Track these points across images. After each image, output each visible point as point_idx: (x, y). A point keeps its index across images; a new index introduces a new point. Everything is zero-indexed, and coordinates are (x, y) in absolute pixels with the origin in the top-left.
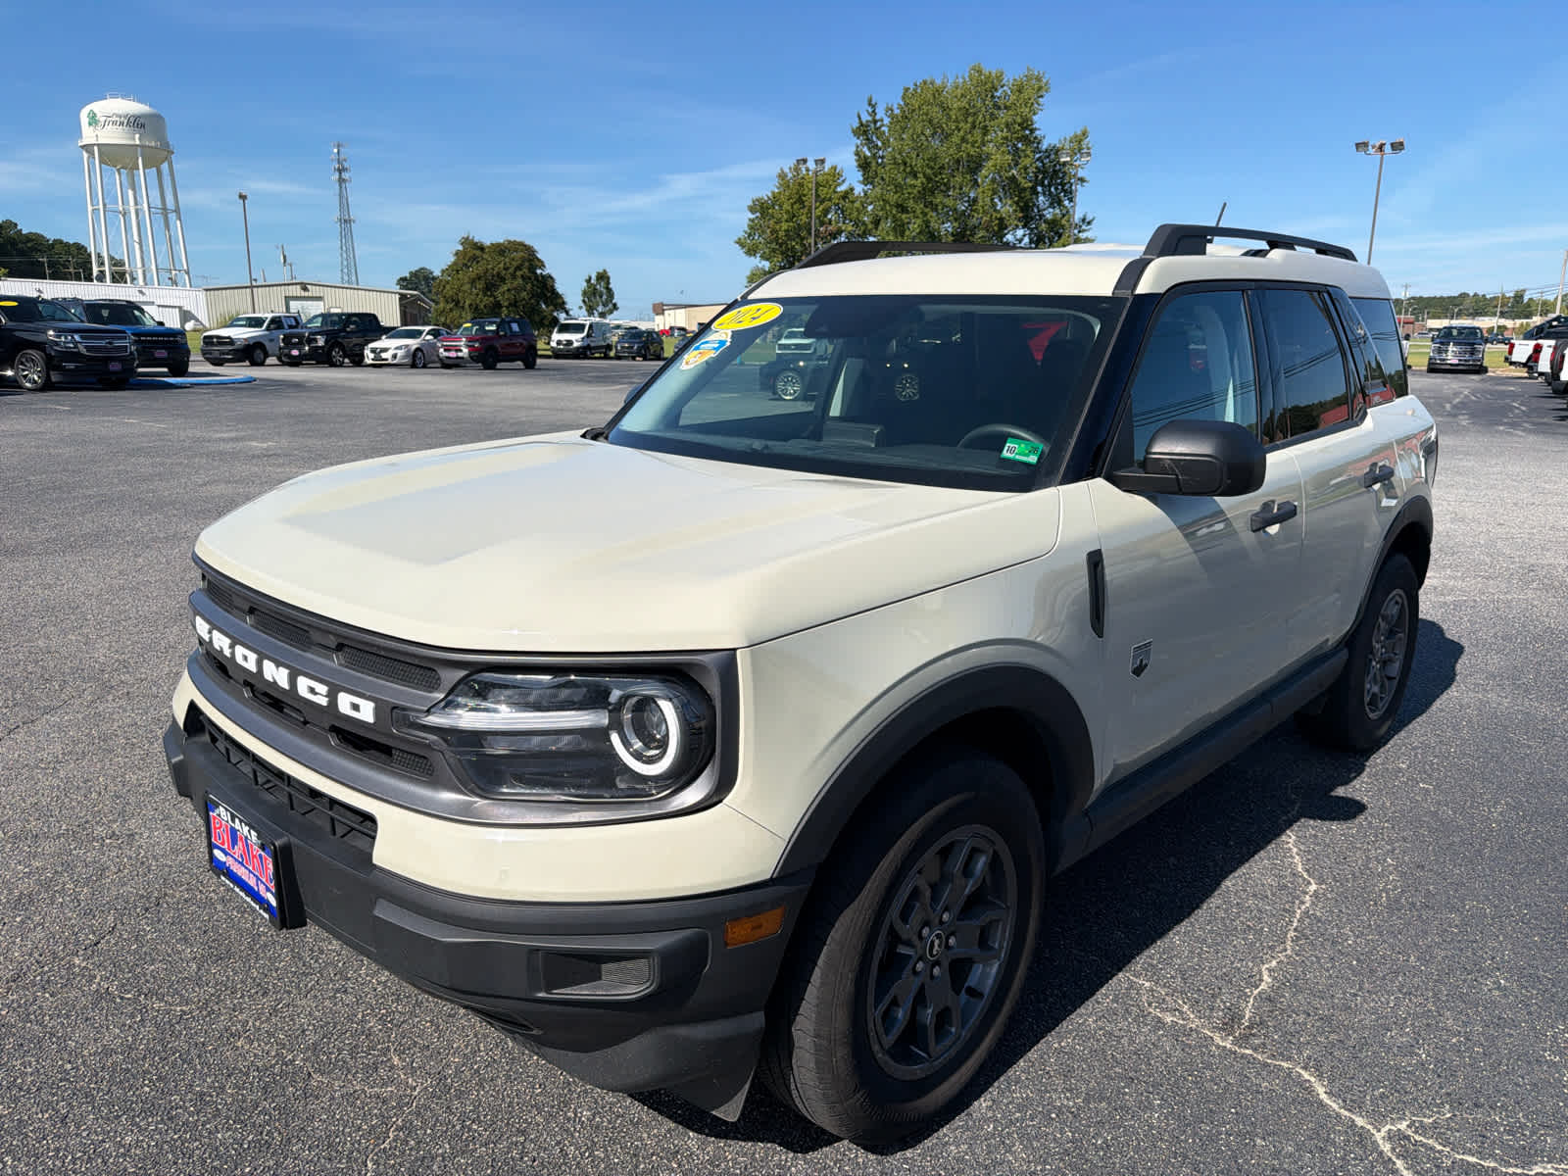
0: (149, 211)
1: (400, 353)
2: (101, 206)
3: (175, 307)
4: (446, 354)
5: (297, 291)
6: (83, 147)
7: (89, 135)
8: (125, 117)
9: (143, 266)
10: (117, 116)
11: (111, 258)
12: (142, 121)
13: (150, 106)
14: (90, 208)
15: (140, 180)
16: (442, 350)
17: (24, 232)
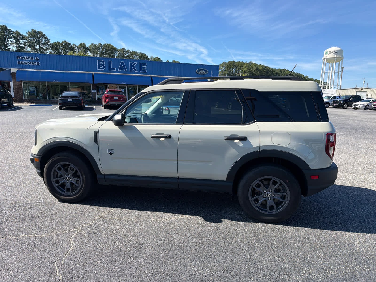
0: (335, 72)
1: (361, 106)
2: (324, 72)
3: (331, 94)
4: (374, 106)
5: (360, 90)
6: (323, 59)
7: (325, 56)
8: (334, 51)
9: (331, 85)
10: (332, 51)
11: (324, 83)
12: (338, 52)
13: (340, 48)
14: (322, 72)
15: (334, 65)
16: (373, 105)
17: (309, 78)
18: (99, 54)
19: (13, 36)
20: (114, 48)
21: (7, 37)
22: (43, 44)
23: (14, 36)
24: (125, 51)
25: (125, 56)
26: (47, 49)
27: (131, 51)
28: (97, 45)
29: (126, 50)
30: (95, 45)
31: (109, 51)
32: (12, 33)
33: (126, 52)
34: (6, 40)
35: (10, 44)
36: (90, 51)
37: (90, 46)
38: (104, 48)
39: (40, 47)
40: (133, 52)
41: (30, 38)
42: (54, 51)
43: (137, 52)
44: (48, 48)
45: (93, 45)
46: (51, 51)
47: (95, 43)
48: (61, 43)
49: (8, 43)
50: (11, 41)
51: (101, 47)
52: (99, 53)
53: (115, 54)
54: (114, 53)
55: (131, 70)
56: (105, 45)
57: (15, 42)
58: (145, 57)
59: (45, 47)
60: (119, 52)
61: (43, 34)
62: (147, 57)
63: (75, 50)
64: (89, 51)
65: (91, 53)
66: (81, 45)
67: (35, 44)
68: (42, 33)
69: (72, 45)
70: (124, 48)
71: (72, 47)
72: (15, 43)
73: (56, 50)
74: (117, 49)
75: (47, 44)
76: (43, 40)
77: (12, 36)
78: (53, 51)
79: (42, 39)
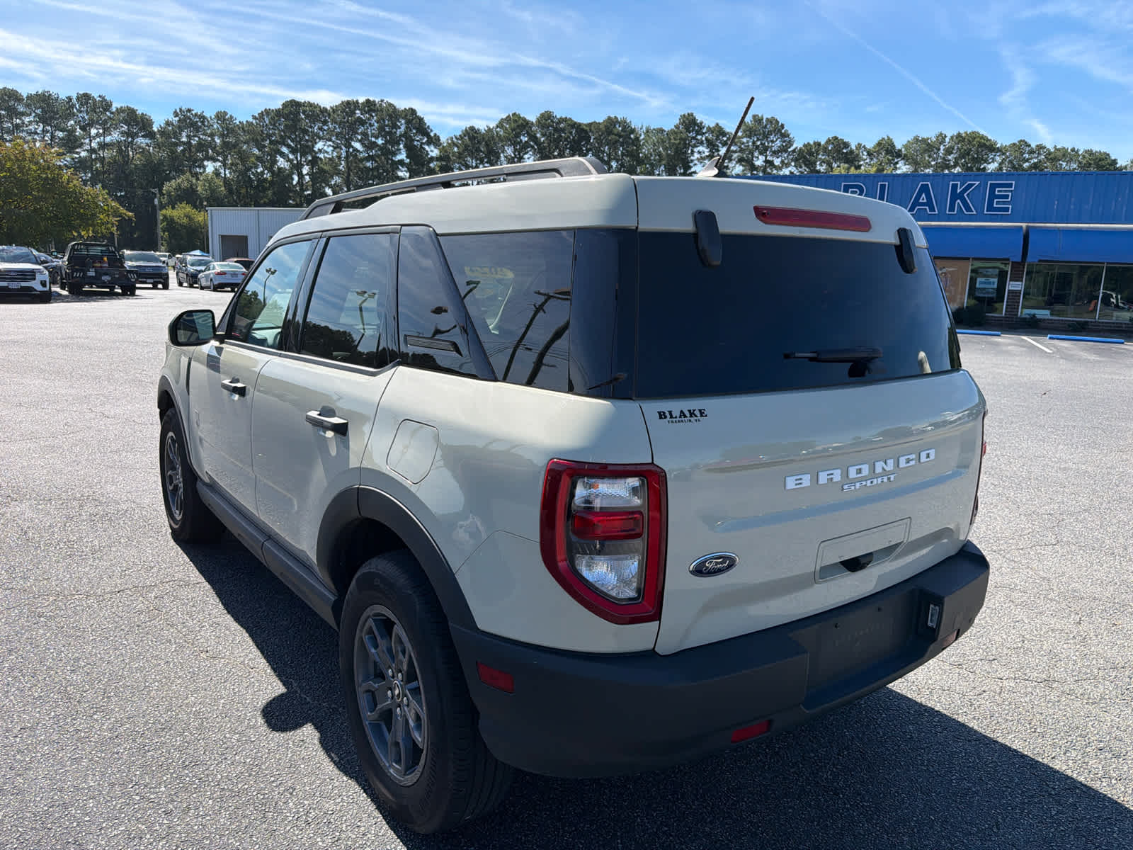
18: (932, 166)
19: (706, 139)
20: (988, 143)
21: (694, 142)
22: (775, 153)
23: (709, 137)
24: (1027, 149)
25: (1026, 165)
26: (783, 166)
27: (1050, 147)
28: (929, 141)
29: (1033, 146)
30: (924, 141)
31: (968, 154)
32: (704, 130)
33: (1032, 152)
34: (689, 152)
35: (696, 162)
36: (905, 158)
37: (906, 147)
38: (953, 149)
39: (766, 161)
40: (1059, 150)
41: (745, 140)
42: (801, 167)
43: (1073, 150)
44: (786, 161)
45: (917, 140)
46: (793, 171)
47: (924, 135)
48: (823, 143)
49: (692, 158)
50: (699, 152)
51: (944, 146)
52: (933, 163)
53: (990, 163)
54: (986, 161)
55: (952, 209)
56: (959, 135)
57: (707, 154)
58: (1103, 163)
59: (779, 160)
60: (1004, 154)
61: (780, 124)
62: (1115, 162)
63: (859, 161)
64: (902, 161)
65: (907, 166)
66: (879, 144)
67: (756, 154)
68: (777, 122)
69: (855, 148)
70: (1024, 141)
71: (852, 152)
72: (707, 156)
73: (806, 165)
74: (999, 145)
75: (786, 151)
76: (777, 140)
77: (704, 139)
78: (800, 170)
79: (775, 139)
